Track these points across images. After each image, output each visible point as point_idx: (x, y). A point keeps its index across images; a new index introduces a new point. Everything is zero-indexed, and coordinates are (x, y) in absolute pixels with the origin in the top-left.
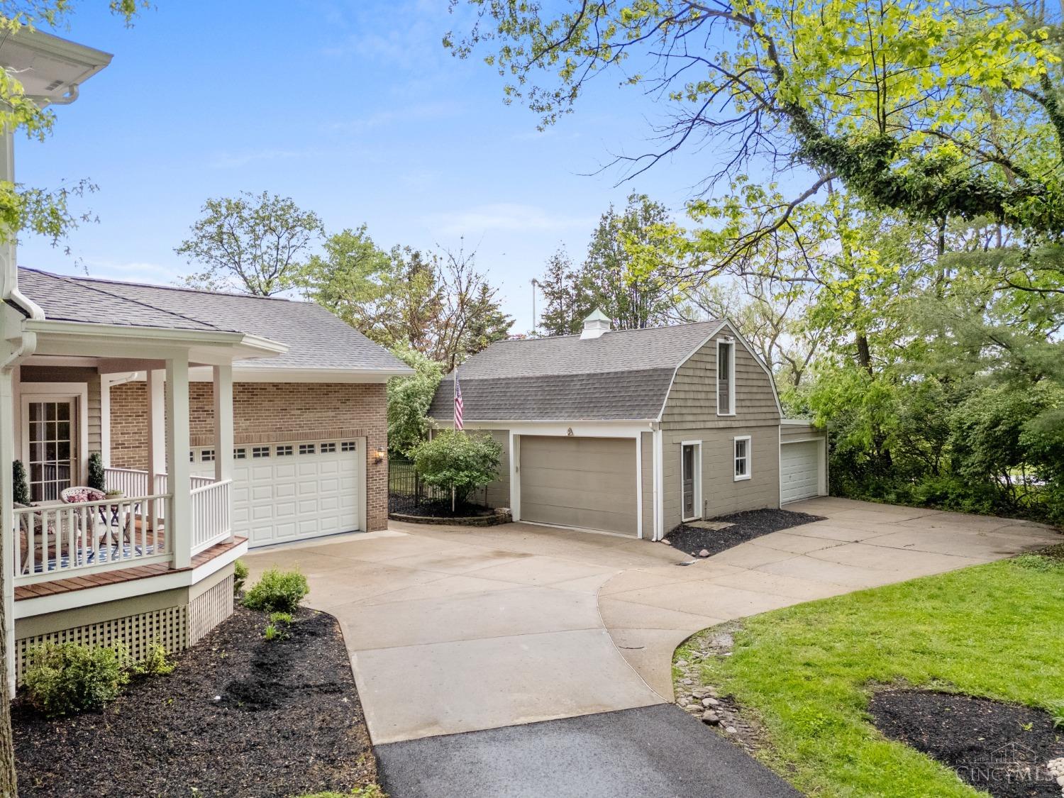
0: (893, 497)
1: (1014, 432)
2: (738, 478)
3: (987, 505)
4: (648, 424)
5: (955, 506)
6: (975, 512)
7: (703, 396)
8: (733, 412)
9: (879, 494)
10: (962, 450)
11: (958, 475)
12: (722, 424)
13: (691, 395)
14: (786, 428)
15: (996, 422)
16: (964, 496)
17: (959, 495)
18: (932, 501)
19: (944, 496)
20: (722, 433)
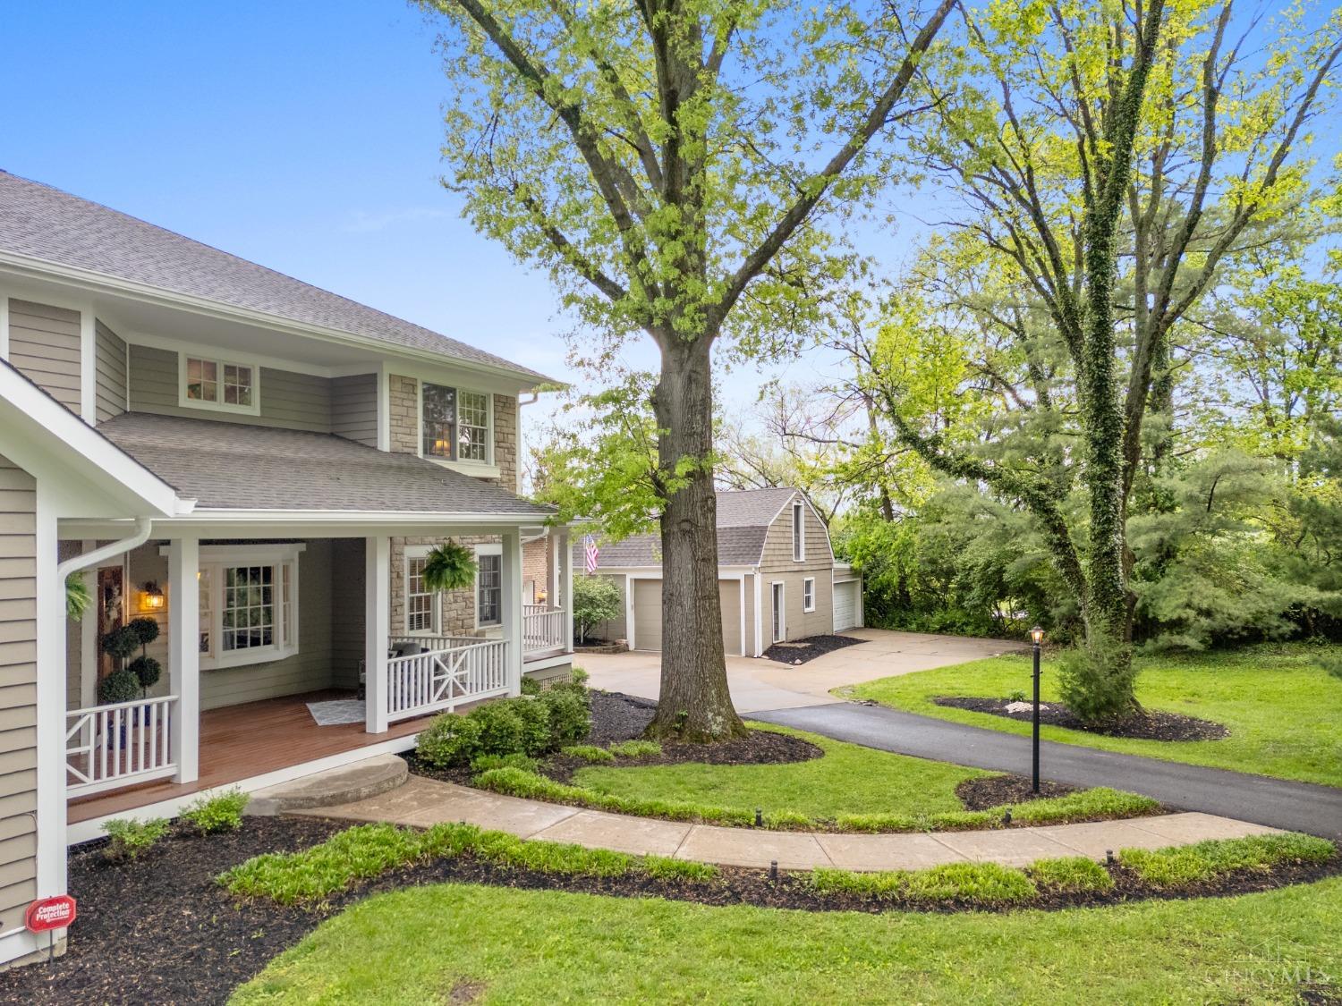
0: (914, 626)
1: (1000, 571)
2: (807, 610)
3: (984, 630)
4: (750, 569)
5: (961, 632)
6: (975, 636)
7: (784, 546)
8: (802, 558)
9: (903, 625)
10: (965, 587)
11: (962, 607)
12: (796, 568)
13: (777, 546)
14: (837, 570)
15: (988, 565)
16: (966, 624)
17: (964, 624)
18: (944, 629)
19: (953, 624)
20: (796, 575)
